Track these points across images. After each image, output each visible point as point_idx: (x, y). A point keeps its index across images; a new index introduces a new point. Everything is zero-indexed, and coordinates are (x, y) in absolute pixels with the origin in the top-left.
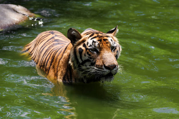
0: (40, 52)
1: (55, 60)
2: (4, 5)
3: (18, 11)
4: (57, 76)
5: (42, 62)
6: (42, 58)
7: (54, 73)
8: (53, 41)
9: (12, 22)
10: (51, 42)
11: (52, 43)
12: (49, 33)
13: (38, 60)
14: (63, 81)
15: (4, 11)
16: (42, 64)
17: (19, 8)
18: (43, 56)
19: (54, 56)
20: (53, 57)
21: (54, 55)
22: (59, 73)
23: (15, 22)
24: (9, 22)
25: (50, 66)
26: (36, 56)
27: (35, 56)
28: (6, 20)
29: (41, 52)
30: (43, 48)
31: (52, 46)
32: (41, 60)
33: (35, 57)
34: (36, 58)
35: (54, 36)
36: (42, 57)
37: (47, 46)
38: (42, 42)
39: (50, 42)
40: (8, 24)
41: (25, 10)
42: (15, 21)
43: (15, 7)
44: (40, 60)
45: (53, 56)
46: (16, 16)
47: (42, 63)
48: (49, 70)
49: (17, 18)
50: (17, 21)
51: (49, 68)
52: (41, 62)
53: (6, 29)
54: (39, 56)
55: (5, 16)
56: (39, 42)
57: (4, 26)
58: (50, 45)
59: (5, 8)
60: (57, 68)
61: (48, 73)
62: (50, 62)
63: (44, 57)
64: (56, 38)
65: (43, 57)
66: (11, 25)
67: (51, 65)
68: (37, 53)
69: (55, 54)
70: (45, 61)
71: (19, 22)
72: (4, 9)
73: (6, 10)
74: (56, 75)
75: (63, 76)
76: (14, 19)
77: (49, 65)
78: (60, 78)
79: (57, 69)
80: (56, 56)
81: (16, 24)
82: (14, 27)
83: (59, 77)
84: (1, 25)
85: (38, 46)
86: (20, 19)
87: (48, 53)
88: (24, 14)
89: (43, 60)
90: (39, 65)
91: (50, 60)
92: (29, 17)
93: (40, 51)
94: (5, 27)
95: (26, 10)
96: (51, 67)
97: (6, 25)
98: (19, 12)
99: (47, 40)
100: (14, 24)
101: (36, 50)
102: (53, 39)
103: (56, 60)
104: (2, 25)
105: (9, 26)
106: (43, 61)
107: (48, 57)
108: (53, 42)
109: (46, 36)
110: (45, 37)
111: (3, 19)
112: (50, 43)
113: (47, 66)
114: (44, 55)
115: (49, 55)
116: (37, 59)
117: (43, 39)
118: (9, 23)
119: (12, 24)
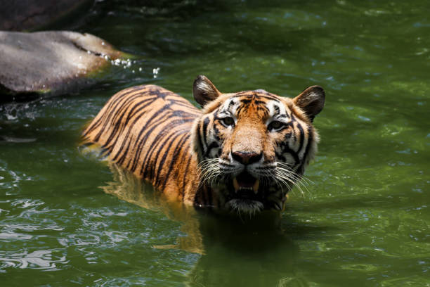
0: (140, 141)
1: (180, 158)
2: (53, 33)
3: (84, 47)
4: (184, 195)
5: (148, 163)
6: (147, 155)
7: (177, 188)
8: (170, 114)
9: (72, 72)
10: (165, 118)
11: (169, 121)
12: (153, 97)
13: (136, 161)
14: (194, 204)
15: (52, 47)
16: (149, 169)
17: (87, 40)
18: (150, 150)
19: (180, 149)
20: (178, 150)
21: (179, 146)
22: (188, 187)
23: (79, 72)
24: (65, 71)
25: (169, 172)
26: (127, 149)
27: (124, 150)
28: (57, 67)
29: (144, 141)
30: (146, 131)
31: (171, 126)
32: (146, 158)
33: (126, 153)
34: (128, 157)
35: (169, 102)
36: (146, 153)
37: (156, 126)
38: (139, 117)
39: (163, 117)
40: (61, 77)
41: (100, 43)
42: (77, 69)
43: (78, 38)
44: (142, 159)
45: (177, 148)
46: (80, 57)
47: (147, 166)
48: (165, 182)
49: (84, 63)
50: (84, 70)
51: (168, 176)
52: (146, 164)
53: (58, 88)
54: (139, 150)
55: (55, 60)
56: (128, 118)
57: (54, 81)
58: (165, 124)
59: (55, 41)
60: (185, 176)
61: (164, 187)
62: (168, 162)
63: (153, 152)
64: (175, 107)
65: (148, 152)
66: (69, 79)
67: (171, 168)
68: (132, 145)
69: (182, 142)
70: (156, 159)
71: (88, 71)
72: (53, 43)
73: (56, 45)
74: (182, 192)
75: (194, 195)
76: (75, 64)
77: (167, 169)
78: (189, 199)
79: (185, 179)
80: (184, 148)
81: (81, 75)
82: (76, 83)
83: (187, 196)
84: (47, 79)
85: (131, 127)
86: (90, 64)
87: (164, 140)
88: (99, 52)
89: (149, 159)
90: (141, 172)
91: (169, 158)
92: (110, 59)
93: (141, 138)
94: (56, 84)
95: (103, 44)
96: (171, 173)
97: (57, 79)
98: (86, 48)
99: (152, 113)
100: (77, 75)
101: (127, 137)
102: (167, 111)
103: (184, 156)
104: (49, 79)
105: (65, 81)
106: (152, 159)
107: (164, 150)
108: (170, 117)
109: (146, 103)
110: (145, 106)
111: (52, 65)
112: (163, 120)
113: (162, 171)
114: (152, 146)
115: (167, 146)
116: (134, 156)
117: (142, 111)
118: (64, 74)
119: (71, 76)
